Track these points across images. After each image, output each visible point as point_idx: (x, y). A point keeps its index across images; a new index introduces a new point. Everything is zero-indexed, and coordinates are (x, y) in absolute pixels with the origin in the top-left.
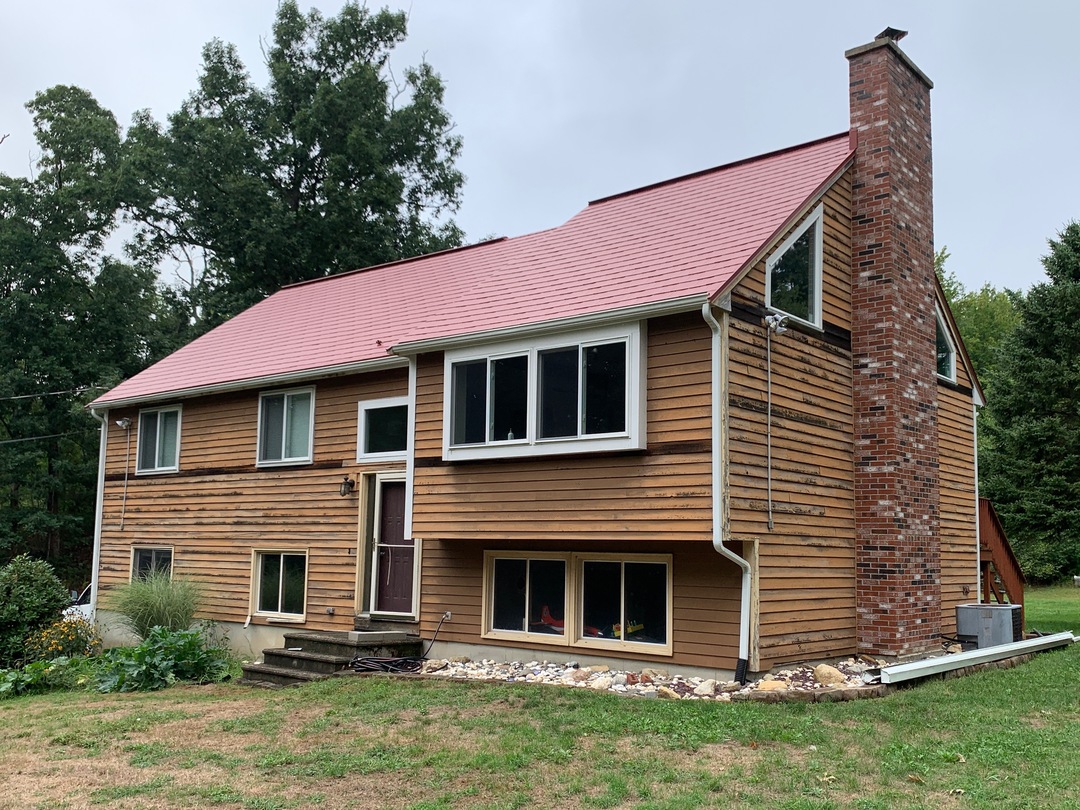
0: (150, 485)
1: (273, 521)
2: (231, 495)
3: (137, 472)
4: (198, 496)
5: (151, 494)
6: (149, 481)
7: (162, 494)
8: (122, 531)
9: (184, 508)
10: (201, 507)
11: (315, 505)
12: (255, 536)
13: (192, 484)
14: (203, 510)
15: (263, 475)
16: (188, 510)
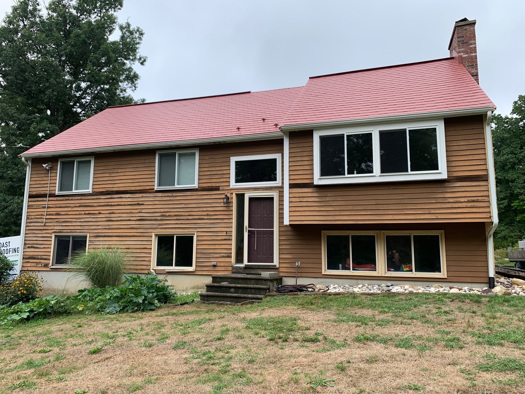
0: (68, 200)
1: (168, 218)
2: (135, 205)
3: (57, 193)
4: (108, 205)
5: (69, 205)
6: (67, 198)
7: (78, 205)
8: (45, 226)
9: (97, 212)
10: (111, 211)
11: (201, 209)
12: (154, 226)
13: (103, 199)
14: (112, 213)
15: (160, 194)
16: (100, 213)
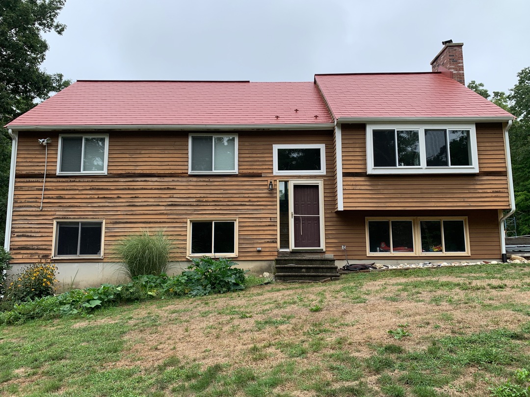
0: (74, 181)
1: (205, 204)
2: (165, 189)
3: (58, 173)
4: (129, 189)
5: (76, 188)
6: (72, 180)
7: (89, 187)
8: (41, 211)
9: (115, 196)
10: (134, 196)
11: (242, 195)
12: (189, 212)
13: (122, 182)
14: (136, 197)
15: (195, 179)
16: (119, 197)
